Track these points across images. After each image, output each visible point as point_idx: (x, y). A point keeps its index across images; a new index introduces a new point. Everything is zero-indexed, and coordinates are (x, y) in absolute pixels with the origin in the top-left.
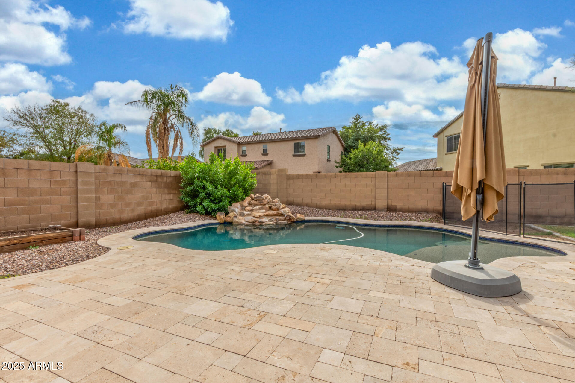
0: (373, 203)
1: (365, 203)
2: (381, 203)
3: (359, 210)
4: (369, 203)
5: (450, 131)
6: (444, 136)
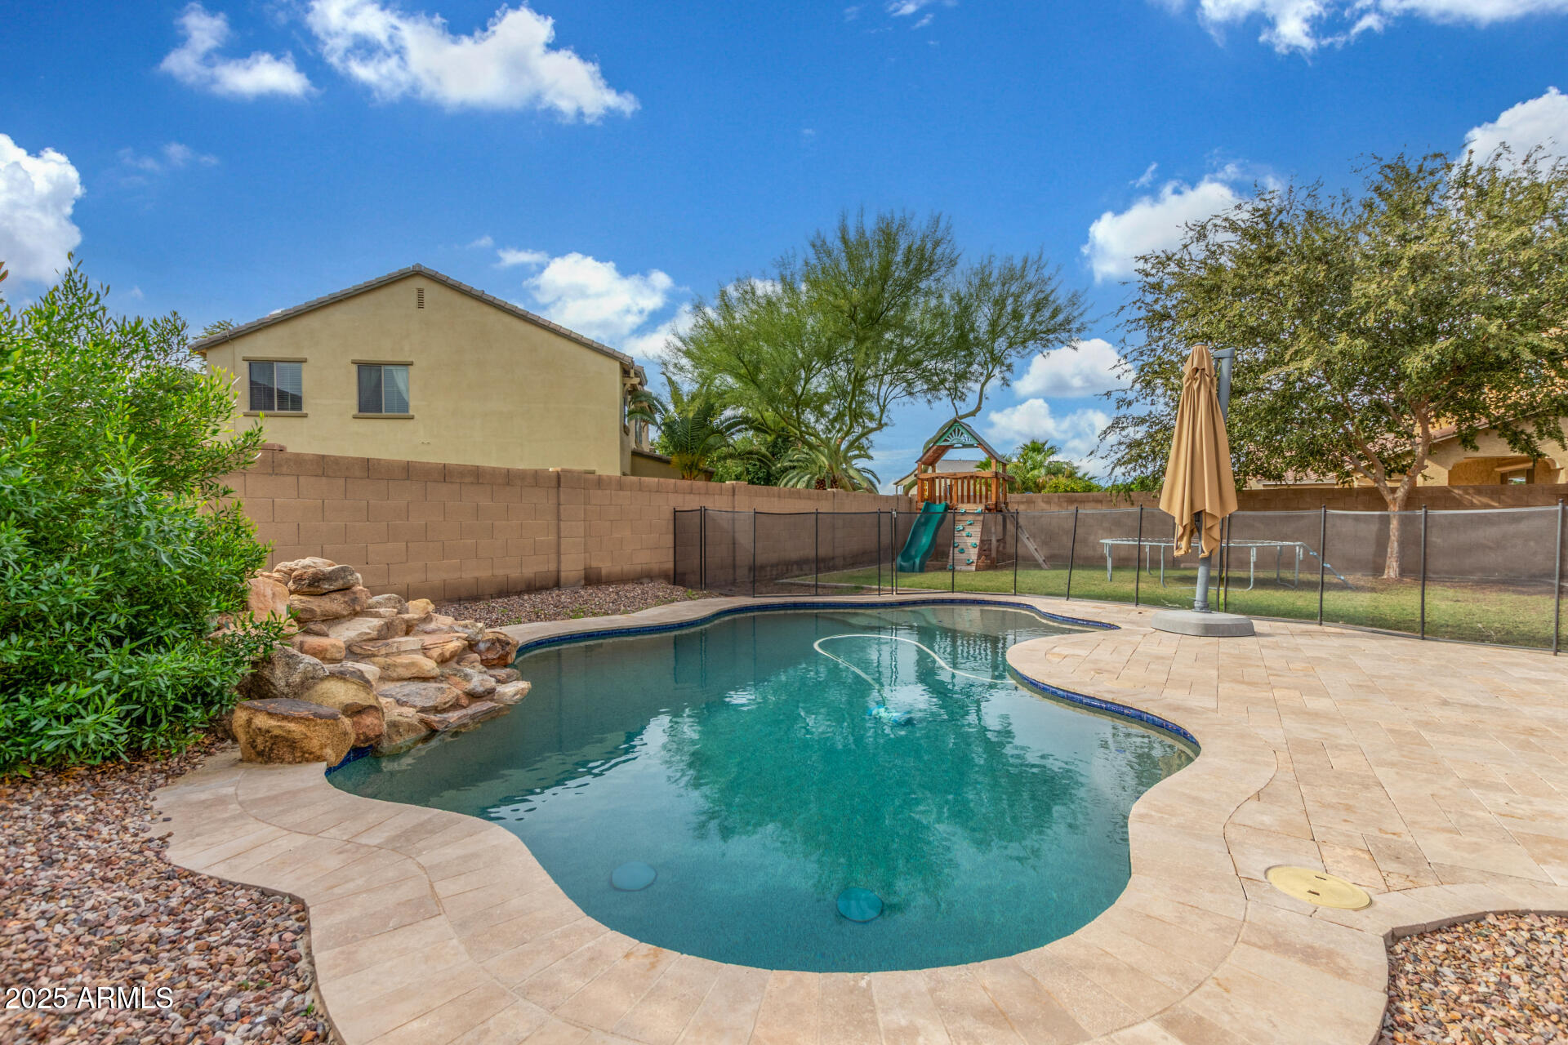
0: (553, 567)
1: (535, 567)
2: (572, 564)
3: (519, 593)
4: (543, 568)
5: (263, 347)
6: (239, 359)
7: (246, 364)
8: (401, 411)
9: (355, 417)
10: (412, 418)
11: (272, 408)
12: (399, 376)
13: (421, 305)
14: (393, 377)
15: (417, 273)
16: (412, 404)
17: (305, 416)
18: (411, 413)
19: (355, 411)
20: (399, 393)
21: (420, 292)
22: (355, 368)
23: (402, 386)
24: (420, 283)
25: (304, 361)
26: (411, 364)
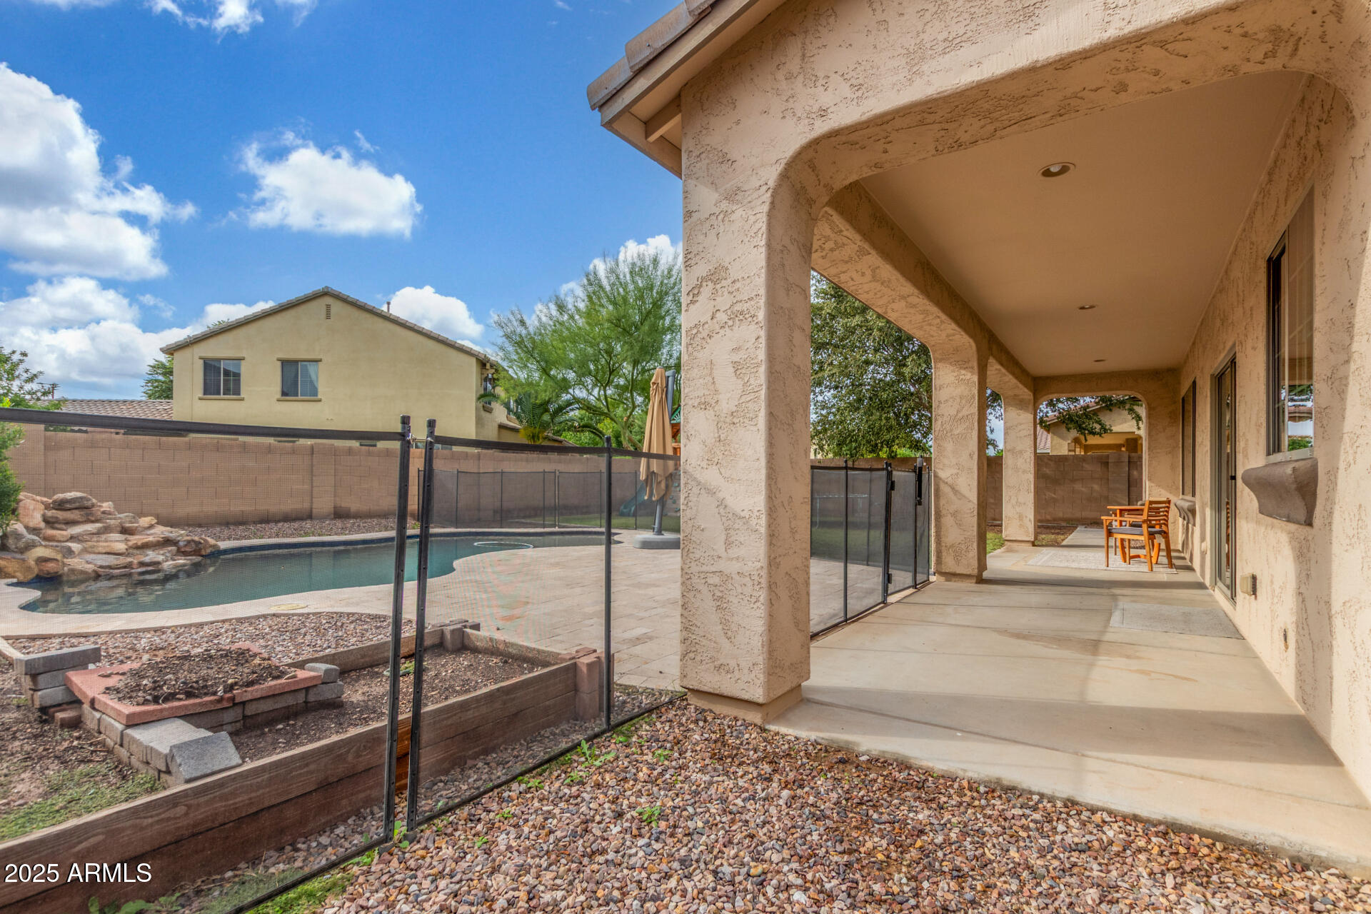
0: (306, 505)
1: (289, 505)
2: (324, 504)
4: (298, 506)
5: (212, 350)
6: (196, 357)
7: (202, 361)
8: (312, 394)
9: (278, 400)
10: (320, 401)
11: (219, 394)
12: (312, 369)
13: (328, 317)
14: (307, 371)
15: (325, 293)
16: (321, 390)
17: (242, 399)
18: (319, 397)
19: (279, 396)
20: (312, 382)
21: (328, 306)
22: (279, 364)
23: (314, 377)
24: (328, 300)
25: (243, 359)
26: (320, 360)
